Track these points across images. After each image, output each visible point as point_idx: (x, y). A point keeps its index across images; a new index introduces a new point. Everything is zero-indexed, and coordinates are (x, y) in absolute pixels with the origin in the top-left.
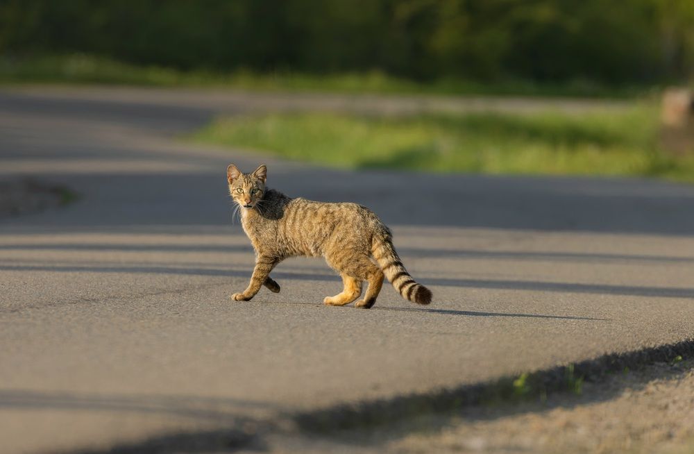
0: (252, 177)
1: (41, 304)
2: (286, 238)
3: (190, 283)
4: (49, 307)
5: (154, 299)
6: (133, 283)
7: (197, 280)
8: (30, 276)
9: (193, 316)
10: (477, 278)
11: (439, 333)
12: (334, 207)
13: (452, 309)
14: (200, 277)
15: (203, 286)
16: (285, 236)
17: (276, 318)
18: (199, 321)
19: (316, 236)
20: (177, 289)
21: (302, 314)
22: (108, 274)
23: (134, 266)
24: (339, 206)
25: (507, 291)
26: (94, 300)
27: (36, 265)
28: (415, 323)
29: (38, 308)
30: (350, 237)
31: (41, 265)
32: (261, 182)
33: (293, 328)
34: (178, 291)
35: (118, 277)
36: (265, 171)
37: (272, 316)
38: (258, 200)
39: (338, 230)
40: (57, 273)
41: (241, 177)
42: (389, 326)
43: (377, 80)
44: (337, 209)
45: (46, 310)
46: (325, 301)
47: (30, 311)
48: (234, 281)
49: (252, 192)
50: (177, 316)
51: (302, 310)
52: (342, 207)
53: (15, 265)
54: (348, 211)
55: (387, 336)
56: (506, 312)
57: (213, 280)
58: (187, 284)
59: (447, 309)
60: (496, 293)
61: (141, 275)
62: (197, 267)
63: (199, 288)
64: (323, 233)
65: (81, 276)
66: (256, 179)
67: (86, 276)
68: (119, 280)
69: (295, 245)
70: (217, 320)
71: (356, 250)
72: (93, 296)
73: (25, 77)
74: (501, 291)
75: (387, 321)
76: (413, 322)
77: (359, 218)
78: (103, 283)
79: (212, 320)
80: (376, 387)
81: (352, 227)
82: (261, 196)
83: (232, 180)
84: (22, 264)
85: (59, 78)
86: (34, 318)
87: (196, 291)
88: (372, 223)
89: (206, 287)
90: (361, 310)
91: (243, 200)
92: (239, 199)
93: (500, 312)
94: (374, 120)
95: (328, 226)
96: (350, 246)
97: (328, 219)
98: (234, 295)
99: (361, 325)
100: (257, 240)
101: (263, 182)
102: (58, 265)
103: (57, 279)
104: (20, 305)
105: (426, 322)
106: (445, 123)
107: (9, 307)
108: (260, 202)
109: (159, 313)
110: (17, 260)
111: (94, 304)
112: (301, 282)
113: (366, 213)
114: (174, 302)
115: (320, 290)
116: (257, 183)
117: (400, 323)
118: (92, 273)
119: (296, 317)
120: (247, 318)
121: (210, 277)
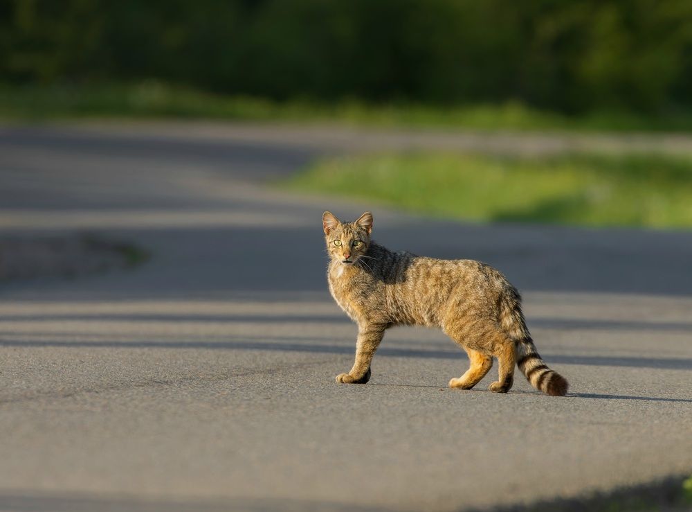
0: (354, 226)
1: (100, 387)
2: (395, 302)
3: (285, 361)
4: (112, 391)
5: (240, 380)
6: (214, 362)
7: (294, 357)
8: (87, 353)
9: (288, 401)
10: (636, 355)
11: (592, 423)
12: (450, 265)
13: (607, 393)
14: (298, 354)
15: (301, 365)
16: (394, 298)
17: (391, 403)
18: (295, 407)
19: (432, 302)
20: (268, 368)
21: (422, 400)
22: (184, 350)
23: (215, 340)
24: (456, 264)
25: (675, 372)
26: (167, 382)
27: (95, 340)
28: (561, 410)
29: (97, 392)
30: (471, 300)
31: (102, 340)
32: (365, 233)
33: (412, 416)
34: (270, 372)
35: (196, 355)
36: (371, 220)
37: (385, 402)
38: (360, 255)
39: (456, 293)
40: (122, 349)
41: (340, 227)
42: (529, 415)
43: (514, 114)
44: (454, 267)
45: (108, 394)
46: (451, 383)
47: (87, 396)
48: (339, 359)
49: (352, 244)
50: (268, 401)
51: (423, 394)
52: (460, 264)
53: (69, 339)
54: (466, 269)
55: (527, 426)
56: (674, 396)
57: (314, 357)
58: (282, 362)
59: (602, 393)
60: (662, 373)
61: (224, 352)
62: (293, 342)
63: (296, 367)
64: (440, 297)
65: (150, 352)
66: (358, 229)
67: (157, 353)
68: (197, 358)
69: (407, 310)
70: (318, 406)
71: (481, 317)
72: (165, 377)
73: (84, 110)
74: (668, 371)
75: (528, 408)
76: (558, 410)
77: (482, 277)
78: (179, 362)
79: (311, 407)
80: (514, 488)
81: (474, 287)
82: (364, 250)
83: (328, 231)
84: (78, 339)
85: (124, 110)
86: (92, 404)
87: (292, 370)
88: (498, 284)
89: (305, 366)
90: (495, 394)
91: (342, 254)
92: (337, 252)
93: (665, 396)
94: (512, 162)
95: (445, 288)
96: (473, 312)
97: (443, 280)
98: (339, 377)
99: (495, 413)
100: (363, 304)
101: (367, 232)
102: (123, 340)
103: (121, 356)
104: (75, 388)
105: (576, 410)
106: (599, 165)
107: (61, 391)
108: (362, 258)
109: (246, 398)
110: (73, 334)
111: (166, 386)
112: (421, 361)
113: (489, 272)
114: (265, 385)
115: (445, 369)
116: (359, 233)
117: (542, 410)
118: (164, 350)
119: (414, 403)
120: (355, 404)
121: (310, 354)
